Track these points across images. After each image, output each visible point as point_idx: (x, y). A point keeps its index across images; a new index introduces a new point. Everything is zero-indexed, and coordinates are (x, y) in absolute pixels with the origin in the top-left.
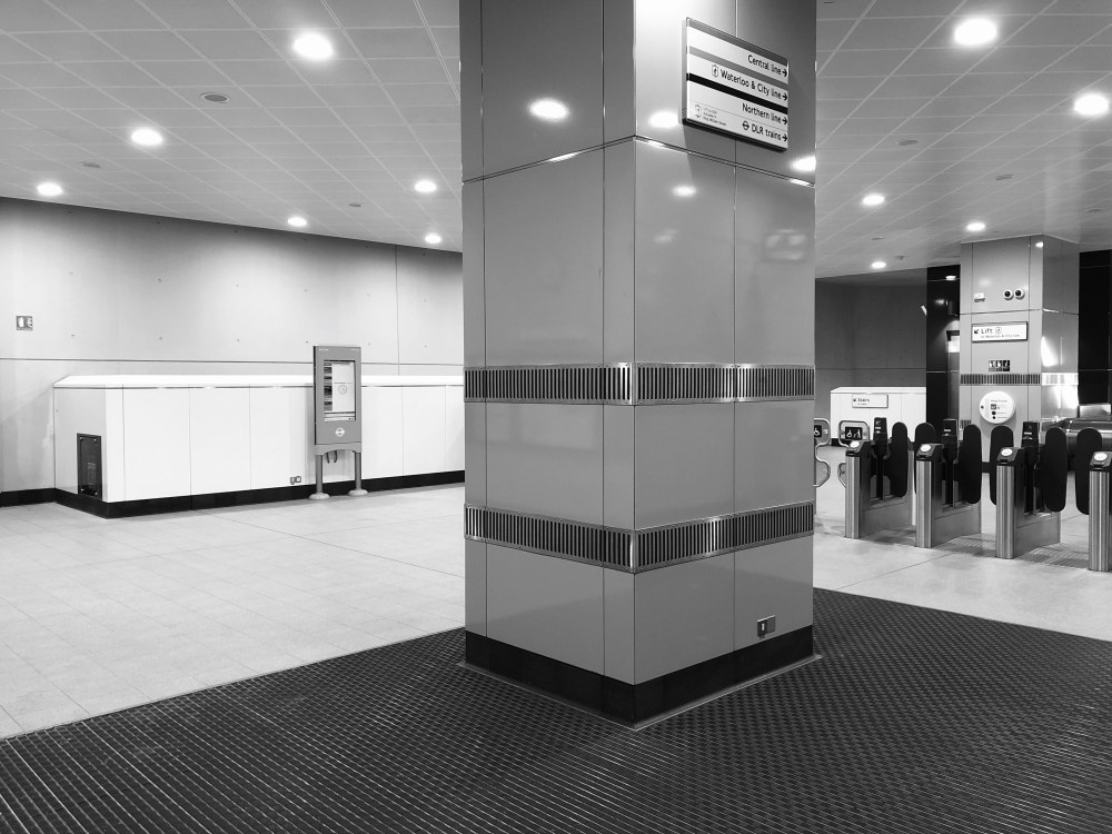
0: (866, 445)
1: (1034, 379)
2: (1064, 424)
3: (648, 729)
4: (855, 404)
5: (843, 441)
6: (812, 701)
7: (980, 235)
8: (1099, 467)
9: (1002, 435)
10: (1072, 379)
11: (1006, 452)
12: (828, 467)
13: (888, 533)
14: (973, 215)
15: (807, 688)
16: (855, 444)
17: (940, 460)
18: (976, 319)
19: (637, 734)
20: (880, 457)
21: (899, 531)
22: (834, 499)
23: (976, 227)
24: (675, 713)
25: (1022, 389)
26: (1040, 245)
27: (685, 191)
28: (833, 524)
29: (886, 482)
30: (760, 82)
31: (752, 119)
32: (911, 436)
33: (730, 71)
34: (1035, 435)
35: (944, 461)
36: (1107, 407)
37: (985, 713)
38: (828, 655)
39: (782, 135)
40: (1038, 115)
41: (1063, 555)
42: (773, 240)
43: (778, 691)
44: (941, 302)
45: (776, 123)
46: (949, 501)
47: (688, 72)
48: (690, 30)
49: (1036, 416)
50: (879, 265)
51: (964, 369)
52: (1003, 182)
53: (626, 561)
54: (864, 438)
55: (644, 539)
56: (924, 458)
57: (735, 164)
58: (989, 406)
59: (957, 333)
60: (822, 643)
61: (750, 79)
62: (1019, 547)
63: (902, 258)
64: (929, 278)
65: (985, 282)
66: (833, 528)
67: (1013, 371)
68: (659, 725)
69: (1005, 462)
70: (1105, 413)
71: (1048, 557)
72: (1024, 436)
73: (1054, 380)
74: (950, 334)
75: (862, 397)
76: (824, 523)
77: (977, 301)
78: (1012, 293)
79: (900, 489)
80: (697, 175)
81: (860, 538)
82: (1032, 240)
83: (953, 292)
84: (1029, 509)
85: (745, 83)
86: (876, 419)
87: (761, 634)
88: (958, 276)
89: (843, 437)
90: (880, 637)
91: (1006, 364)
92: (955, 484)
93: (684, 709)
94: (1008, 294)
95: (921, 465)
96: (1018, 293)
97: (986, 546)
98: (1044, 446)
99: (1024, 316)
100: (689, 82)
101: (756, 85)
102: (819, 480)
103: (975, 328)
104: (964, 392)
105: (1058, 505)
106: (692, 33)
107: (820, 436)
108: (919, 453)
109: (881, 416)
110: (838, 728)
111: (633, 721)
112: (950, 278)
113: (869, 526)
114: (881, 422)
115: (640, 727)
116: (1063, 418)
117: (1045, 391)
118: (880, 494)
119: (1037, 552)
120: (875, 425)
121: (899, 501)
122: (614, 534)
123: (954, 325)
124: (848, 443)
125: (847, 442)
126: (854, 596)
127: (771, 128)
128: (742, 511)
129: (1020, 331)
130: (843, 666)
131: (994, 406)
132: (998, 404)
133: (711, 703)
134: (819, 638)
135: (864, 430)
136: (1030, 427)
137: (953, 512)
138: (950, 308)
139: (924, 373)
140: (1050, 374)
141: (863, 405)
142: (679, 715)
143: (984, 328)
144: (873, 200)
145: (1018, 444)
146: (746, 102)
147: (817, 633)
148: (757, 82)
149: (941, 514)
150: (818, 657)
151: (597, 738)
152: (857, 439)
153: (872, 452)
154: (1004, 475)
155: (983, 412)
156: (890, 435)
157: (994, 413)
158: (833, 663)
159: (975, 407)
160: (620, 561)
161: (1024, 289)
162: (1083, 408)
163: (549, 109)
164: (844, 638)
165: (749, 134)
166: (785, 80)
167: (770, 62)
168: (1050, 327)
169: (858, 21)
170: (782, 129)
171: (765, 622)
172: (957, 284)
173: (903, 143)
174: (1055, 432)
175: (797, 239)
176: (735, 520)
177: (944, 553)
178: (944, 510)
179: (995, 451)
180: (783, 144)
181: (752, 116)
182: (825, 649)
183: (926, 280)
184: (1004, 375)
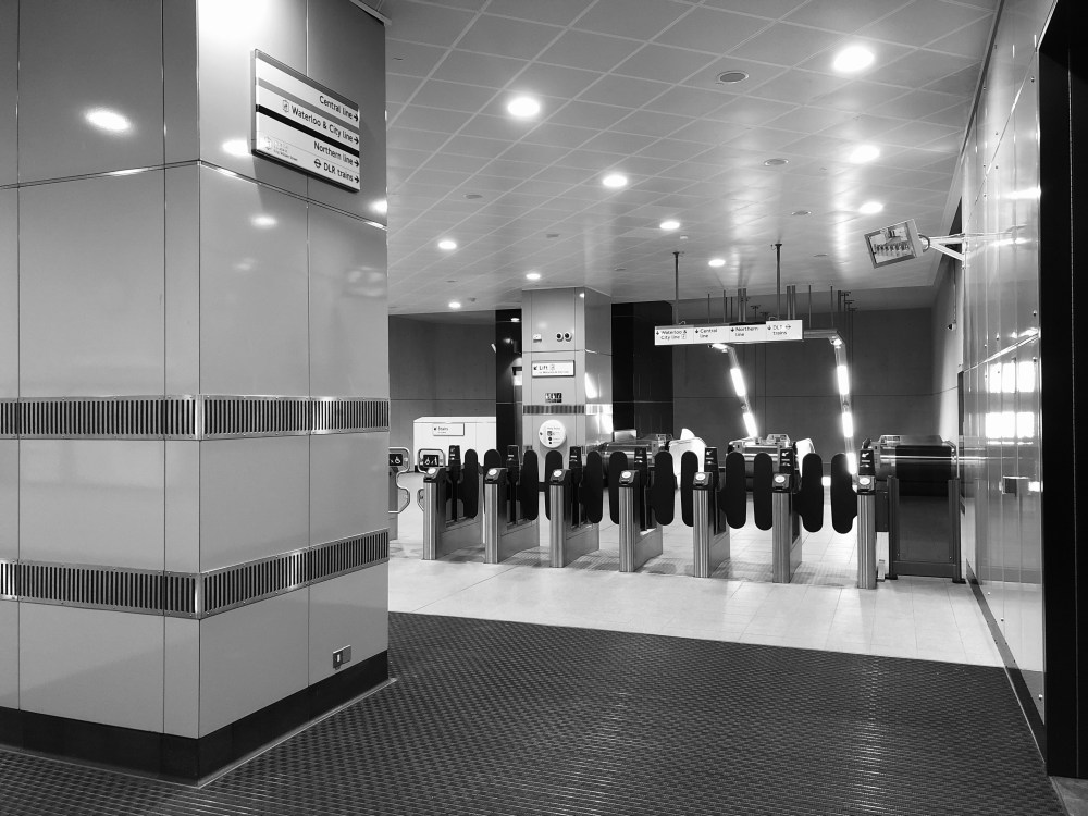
0: (442, 472)
1: (579, 409)
2: (603, 447)
3: (213, 783)
4: (436, 432)
5: (421, 467)
6: (385, 726)
7: (536, 284)
8: (626, 484)
9: (554, 458)
10: (608, 409)
11: (557, 473)
12: (408, 494)
13: (462, 553)
14: (532, 266)
15: (381, 713)
16: (432, 471)
17: (505, 482)
18: (536, 357)
19: (200, 791)
20: (455, 482)
21: (471, 549)
22: (413, 523)
23: (533, 277)
24: (244, 762)
25: (571, 417)
26: (582, 295)
27: (265, 221)
28: (412, 548)
29: (460, 505)
30: (332, 123)
31: (324, 157)
32: (481, 461)
33: (301, 109)
34: (579, 458)
35: (508, 483)
36: (634, 433)
37: (537, 712)
38: (403, 677)
39: (354, 177)
40: (576, 185)
41: (601, 561)
42: (355, 276)
43: (353, 720)
44: (508, 341)
45: (347, 165)
46: (513, 519)
47: (258, 103)
48: (259, 62)
49: (582, 442)
50: (455, 306)
51: (526, 401)
52: (552, 239)
53: (189, 607)
54: (441, 464)
55: (209, 582)
56: (491, 481)
57: (308, 200)
58: (545, 433)
59: (520, 368)
60: (398, 666)
61: (322, 119)
62: (569, 557)
63: (474, 300)
64: (497, 319)
65: (543, 325)
66: (413, 551)
67: (565, 402)
68: (227, 777)
69: (557, 482)
70: (632, 437)
71: (590, 563)
72: (571, 458)
73: (595, 410)
74: (516, 369)
75: (442, 426)
76: (405, 547)
77: (536, 341)
78: (563, 335)
79: (472, 511)
80: (268, 207)
81: (436, 559)
82: (577, 290)
83: (516, 332)
84: (576, 523)
85: (317, 122)
86: (451, 447)
87: (336, 665)
88: (520, 318)
89: (422, 464)
90: (450, 653)
91: (559, 396)
92: (518, 503)
93: (255, 755)
94: (559, 336)
95: (489, 487)
96: (567, 336)
97: (544, 557)
98: (585, 467)
99: (571, 356)
100: (258, 113)
101: (328, 125)
102: (400, 506)
103: (534, 365)
104: (527, 421)
105: (597, 518)
106: (261, 65)
107: (401, 464)
108: (488, 477)
109: (456, 444)
110: (408, 748)
111: (195, 779)
112: (515, 320)
113: (444, 548)
114: (455, 450)
115: (203, 784)
116: (602, 442)
117: (589, 419)
118: (454, 517)
119: (582, 559)
120: (450, 452)
121: (471, 521)
122: (177, 579)
123: (519, 362)
124: (426, 470)
125: (425, 468)
126: (428, 616)
127: (344, 169)
128: (316, 545)
129: (568, 369)
130: (416, 687)
131: (550, 433)
132: (553, 431)
133: (283, 743)
134: (395, 662)
135: (441, 458)
136: (575, 451)
137: (515, 529)
138: (515, 347)
139: (495, 403)
140: (592, 405)
141: (441, 433)
142: (249, 763)
143: (542, 365)
144: (448, 245)
145: (566, 466)
146: (318, 141)
147: (393, 656)
148: (328, 123)
149: (506, 532)
150: (393, 680)
151: (153, 804)
152: (434, 465)
153: (447, 476)
154: (556, 492)
155: (541, 438)
156: (463, 461)
157: (550, 439)
158: (406, 685)
159: (537, 434)
160: (183, 607)
161: (572, 332)
162: (616, 433)
163: (109, 121)
164: (418, 659)
165: (321, 171)
166: (356, 125)
167: (342, 106)
168: (591, 365)
169: (425, 80)
170: (355, 171)
171: (340, 653)
172: (519, 325)
173: (471, 197)
174: (594, 455)
175: (376, 276)
176: (310, 554)
177: (508, 567)
178: (509, 528)
179: (549, 472)
180: (356, 186)
181: (324, 154)
182: (400, 672)
183: (494, 322)
184: (558, 407)
